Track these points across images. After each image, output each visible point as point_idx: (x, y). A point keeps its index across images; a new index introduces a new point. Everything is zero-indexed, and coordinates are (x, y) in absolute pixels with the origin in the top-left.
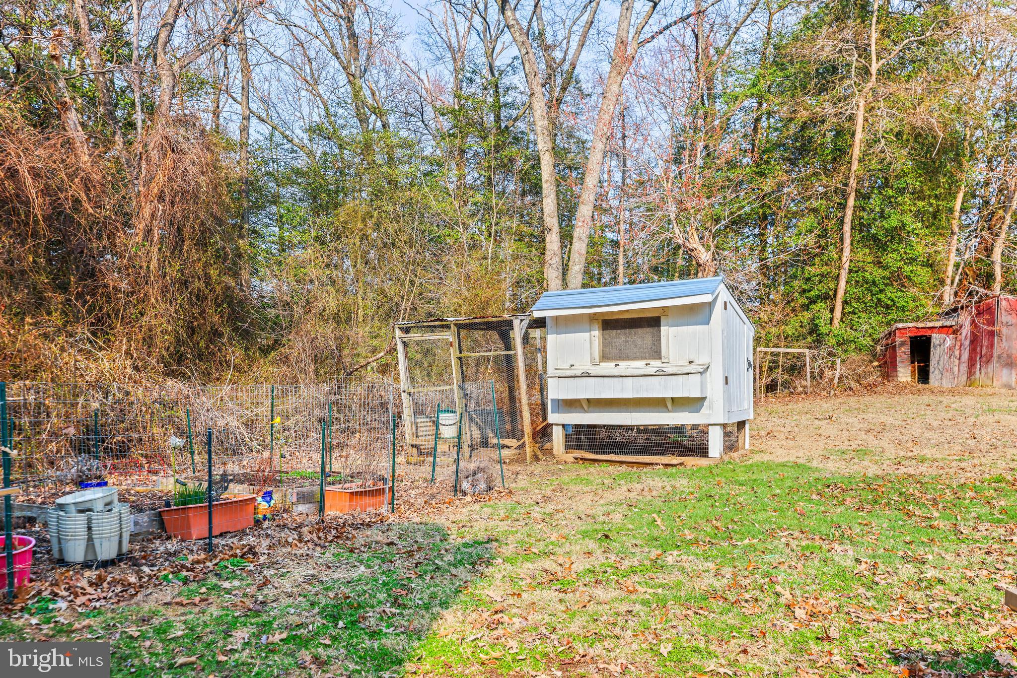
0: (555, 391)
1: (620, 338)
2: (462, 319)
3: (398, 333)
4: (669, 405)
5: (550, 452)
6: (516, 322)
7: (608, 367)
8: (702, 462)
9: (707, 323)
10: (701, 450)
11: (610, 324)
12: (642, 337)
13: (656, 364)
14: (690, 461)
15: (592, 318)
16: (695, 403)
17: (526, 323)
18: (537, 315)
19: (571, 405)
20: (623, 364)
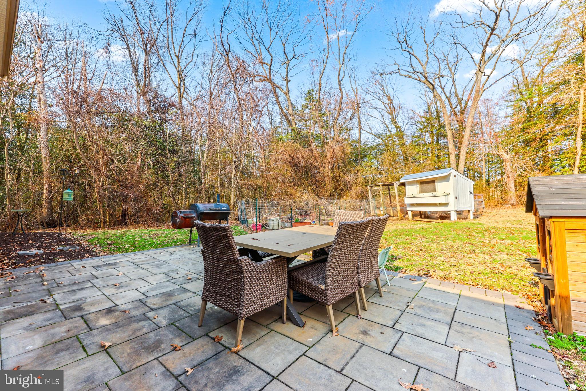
0: (407, 201)
1: (425, 186)
2: (382, 184)
3: (369, 188)
4: (438, 205)
5: (408, 218)
6: (395, 184)
7: (422, 195)
8: (449, 221)
9: (449, 181)
10: (449, 218)
11: (422, 183)
12: (430, 186)
13: (434, 194)
14: (445, 221)
15: (417, 182)
16: (446, 204)
17: (398, 184)
18: (401, 181)
19: (412, 205)
20: (425, 194)
